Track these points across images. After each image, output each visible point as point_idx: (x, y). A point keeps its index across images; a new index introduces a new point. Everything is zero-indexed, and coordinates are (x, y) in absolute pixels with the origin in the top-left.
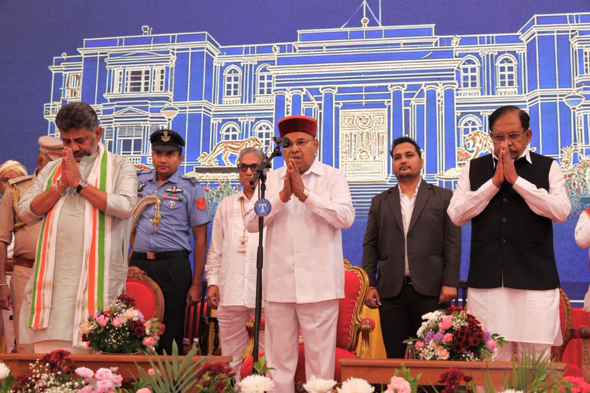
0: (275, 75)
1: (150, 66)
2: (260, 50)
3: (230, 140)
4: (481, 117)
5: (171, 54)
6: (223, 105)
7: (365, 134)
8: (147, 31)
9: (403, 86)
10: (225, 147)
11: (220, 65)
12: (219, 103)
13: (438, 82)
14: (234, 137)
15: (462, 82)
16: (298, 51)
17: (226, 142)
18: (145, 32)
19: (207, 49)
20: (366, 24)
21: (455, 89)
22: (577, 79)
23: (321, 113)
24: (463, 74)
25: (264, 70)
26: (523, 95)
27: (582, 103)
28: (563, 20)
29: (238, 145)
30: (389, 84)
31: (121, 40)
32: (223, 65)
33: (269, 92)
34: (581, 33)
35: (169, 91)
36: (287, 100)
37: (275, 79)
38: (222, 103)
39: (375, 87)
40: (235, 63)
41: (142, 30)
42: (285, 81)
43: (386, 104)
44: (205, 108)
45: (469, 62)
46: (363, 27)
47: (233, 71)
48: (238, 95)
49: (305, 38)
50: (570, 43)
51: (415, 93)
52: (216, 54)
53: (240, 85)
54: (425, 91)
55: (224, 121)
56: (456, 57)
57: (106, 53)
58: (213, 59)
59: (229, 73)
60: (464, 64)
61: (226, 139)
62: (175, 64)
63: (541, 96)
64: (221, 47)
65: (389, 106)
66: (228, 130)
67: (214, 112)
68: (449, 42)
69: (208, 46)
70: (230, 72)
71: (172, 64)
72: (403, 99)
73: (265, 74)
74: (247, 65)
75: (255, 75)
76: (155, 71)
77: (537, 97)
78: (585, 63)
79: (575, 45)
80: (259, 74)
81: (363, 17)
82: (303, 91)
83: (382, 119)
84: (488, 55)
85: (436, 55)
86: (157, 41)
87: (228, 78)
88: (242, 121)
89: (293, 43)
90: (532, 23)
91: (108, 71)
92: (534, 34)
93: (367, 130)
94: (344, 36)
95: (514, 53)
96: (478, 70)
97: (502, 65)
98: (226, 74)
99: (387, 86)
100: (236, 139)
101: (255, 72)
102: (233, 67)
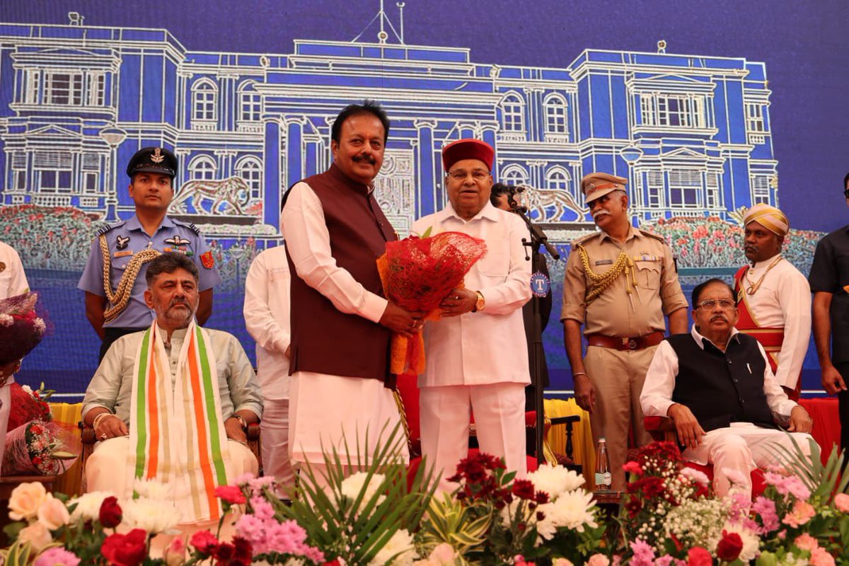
0: (264, 96)
1: (83, 69)
2: (243, 61)
3: (203, 179)
4: (527, 167)
5: (113, 55)
6: (192, 131)
7: (386, 180)
8: (76, 20)
9: (432, 122)
10: (197, 188)
11: (186, 76)
12: (186, 128)
13: (475, 121)
14: (209, 175)
15: (504, 123)
16: (295, 66)
17: (197, 182)
18: (73, 20)
19: (167, 53)
20: (384, 40)
21: (495, 131)
22: (634, 130)
23: (327, 150)
24: (504, 114)
25: (249, 88)
26: (575, 144)
27: (640, 158)
28: (617, 59)
29: (215, 187)
30: (415, 119)
31: (36, 29)
32: (191, 77)
33: (256, 117)
34: (638, 76)
35: (111, 106)
36: (282, 130)
37: (265, 102)
38: (190, 129)
39: (397, 121)
40: (208, 76)
41: (68, 18)
42: (276, 105)
43: (411, 143)
44: (165, 133)
45: (512, 99)
46: (380, 44)
47: (205, 87)
48: (213, 119)
49: (305, 50)
50: (625, 86)
51: (447, 133)
52: (181, 61)
53: (215, 106)
54: (460, 131)
55: (194, 153)
56: (496, 91)
57: (13, 46)
58: (176, 67)
59: (198, 88)
60: (506, 101)
61: (196, 178)
62: (121, 69)
63: (595, 147)
64: (187, 52)
65: (416, 147)
66: (199, 166)
67: (179, 139)
68: (487, 73)
69: (170, 49)
70: (201, 87)
71: (116, 69)
72: (433, 139)
73: (251, 94)
74: (225, 79)
75: (236, 94)
76: (89, 76)
77: (591, 148)
78: (642, 111)
79: (631, 89)
80: (242, 93)
81: (380, 31)
82: (302, 120)
83: (407, 163)
84: (533, 93)
85: (472, 87)
86: (91, 34)
87: (198, 94)
88: (219, 155)
89: (288, 56)
90: (583, 59)
91: (16, 72)
92: (586, 72)
93: (389, 176)
94: (355, 52)
95: (563, 92)
96: (522, 109)
97: (551, 106)
98: (194, 88)
99: (413, 121)
100: (211, 178)
101: (236, 90)
102: (204, 80)
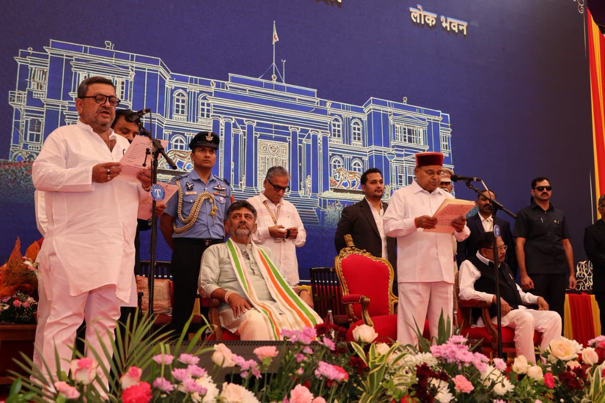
0: (212, 104)
1: (112, 76)
2: (202, 82)
3: (179, 149)
4: (343, 158)
5: (130, 70)
6: (173, 120)
7: (274, 159)
8: (109, 46)
9: (298, 129)
10: (175, 154)
11: (170, 88)
12: (170, 118)
13: (319, 130)
14: (181, 147)
15: (332, 133)
16: (229, 89)
17: (175, 151)
18: (107, 46)
19: (160, 72)
20: (275, 79)
21: (328, 137)
22: (392, 143)
23: (245, 139)
24: (333, 128)
25: (204, 98)
26: (365, 148)
27: (395, 159)
28: (385, 104)
29: (185, 154)
30: (289, 126)
31: (86, 49)
32: (173, 88)
33: (208, 116)
34: (395, 114)
35: (128, 101)
36: (221, 125)
37: (213, 107)
38: (172, 119)
39: (280, 126)
40: (182, 89)
41: (104, 44)
42: (219, 110)
43: (287, 139)
44: (158, 120)
45: (336, 120)
46: (273, 81)
47: (181, 95)
48: (185, 115)
49: (234, 80)
50: (388, 119)
51: (305, 136)
52: (168, 78)
53: (186, 107)
54: (311, 135)
55: (174, 133)
56: (329, 115)
57: (72, 57)
58: (165, 81)
59: (177, 95)
60: (333, 121)
61: (175, 148)
62: (134, 79)
63: (375, 150)
64: (171, 73)
65: (290, 141)
66: (176, 141)
67: (166, 124)
68: (324, 104)
69: (161, 70)
70: (178, 95)
71: (131, 78)
72: (298, 138)
73: (206, 102)
74: (192, 92)
75: (197, 101)
76: (116, 81)
77: (372, 151)
78: (396, 133)
79: (391, 122)
80: (201, 101)
81: (273, 74)
82: (232, 120)
83: (285, 150)
84: (346, 118)
85: (318, 111)
86: (118, 56)
87: (177, 99)
88: (188, 136)
89: (226, 82)
90: (369, 102)
91: (74, 73)
92: (371, 109)
93: (276, 156)
94: (260, 84)
95: (360, 119)
96: (341, 126)
97: (354, 126)
98: (175, 95)
99: (288, 127)
100: (183, 149)
101: (197, 99)
102: (181, 91)
